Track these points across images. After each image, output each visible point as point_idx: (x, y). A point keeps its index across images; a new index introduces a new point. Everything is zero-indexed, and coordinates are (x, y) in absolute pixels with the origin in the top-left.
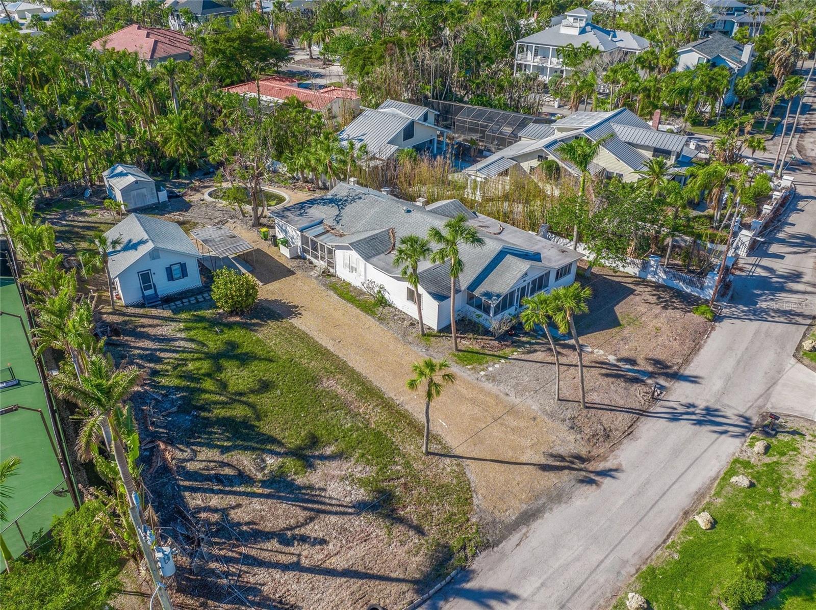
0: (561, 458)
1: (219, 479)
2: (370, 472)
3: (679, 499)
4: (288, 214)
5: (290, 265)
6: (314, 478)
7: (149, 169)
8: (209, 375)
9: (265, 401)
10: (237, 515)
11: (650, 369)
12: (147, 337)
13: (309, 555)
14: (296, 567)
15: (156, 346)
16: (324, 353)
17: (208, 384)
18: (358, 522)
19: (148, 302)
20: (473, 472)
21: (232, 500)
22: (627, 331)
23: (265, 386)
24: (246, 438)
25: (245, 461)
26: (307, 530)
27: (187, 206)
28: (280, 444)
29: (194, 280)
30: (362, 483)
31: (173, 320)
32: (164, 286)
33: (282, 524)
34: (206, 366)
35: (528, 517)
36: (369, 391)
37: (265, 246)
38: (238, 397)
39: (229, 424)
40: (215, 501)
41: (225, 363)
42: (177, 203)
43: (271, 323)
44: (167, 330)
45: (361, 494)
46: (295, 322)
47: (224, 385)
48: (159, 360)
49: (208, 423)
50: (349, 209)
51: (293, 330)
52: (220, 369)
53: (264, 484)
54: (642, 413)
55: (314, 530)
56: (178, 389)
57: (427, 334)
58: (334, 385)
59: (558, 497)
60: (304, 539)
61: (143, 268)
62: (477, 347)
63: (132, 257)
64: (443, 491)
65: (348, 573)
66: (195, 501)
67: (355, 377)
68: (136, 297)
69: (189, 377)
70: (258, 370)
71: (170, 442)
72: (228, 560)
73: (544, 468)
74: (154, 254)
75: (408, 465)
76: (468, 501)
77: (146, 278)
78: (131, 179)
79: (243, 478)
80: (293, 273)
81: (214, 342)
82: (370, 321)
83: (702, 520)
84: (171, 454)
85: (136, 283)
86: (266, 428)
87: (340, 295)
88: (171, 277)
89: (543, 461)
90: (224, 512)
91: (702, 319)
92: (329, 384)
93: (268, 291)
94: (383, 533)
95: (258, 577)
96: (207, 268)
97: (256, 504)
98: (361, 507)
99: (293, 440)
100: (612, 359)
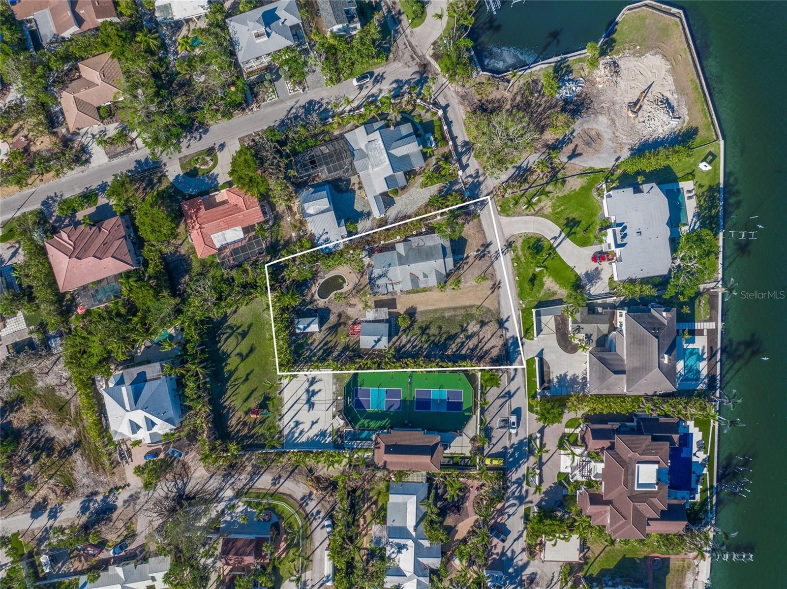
0: (492, 288)
1: (460, 347)
2: (474, 321)
3: (512, 277)
5: (391, 297)
6: (470, 332)
8: (429, 337)
9: (444, 330)
10: (471, 347)
11: (483, 249)
13: (485, 340)
14: (486, 343)
15: (410, 345)
16: (435, 311)
17: (432, 338)
18: (484, 329)
20: (486, 304)
21: (467, 347)
23: (440, 327)
24: (452, 338)
25: (458, 340)
27: (327, 309)
28: (458, 333)
30: (476, 324)
31: (401, 337)
33: (477, 341)
34: (425, 336)
35: (499, 303)
36: (455, 309)
38: (440, 334)
39: (446, 339)
40: (465, 349)
41: (426, 332)
43: (416, 315)
44: (404, 340)
45: (478, 326)
46: (419, 310)
47: (434, 335)
48: (416, 346)
49: (444, 343)
50: (389, 275)
51: (422, 312)
52: (428, 334)
53: (467, 339)
54: (492, 263)
55: (481, 337)
56: (430, 345)
58: (447, 315)
59: (499, 296)
60: (482, 339)
64: (486, 312)
65: (492, 336)
66: (463, 352)
67: (449, 309)
69: (427, 341)
70: (433, 326)
71: (446, 352)
72: (479, 352)
73: (493, 292)
75: (477, 314)
76: (490, 310)
79: (463, 343)
80: (395, 299)
81: (416, 331)
83: (517, 278)
84: (449, 352)
86: (451, 333)
89: (490, 292)
90: (469, 349)
93: (401, 310)
94: (488, 328)
95: (485, 349)
97: (470, 343)
98: (481, 327)
99: (459, 330)
100: (475, 253)
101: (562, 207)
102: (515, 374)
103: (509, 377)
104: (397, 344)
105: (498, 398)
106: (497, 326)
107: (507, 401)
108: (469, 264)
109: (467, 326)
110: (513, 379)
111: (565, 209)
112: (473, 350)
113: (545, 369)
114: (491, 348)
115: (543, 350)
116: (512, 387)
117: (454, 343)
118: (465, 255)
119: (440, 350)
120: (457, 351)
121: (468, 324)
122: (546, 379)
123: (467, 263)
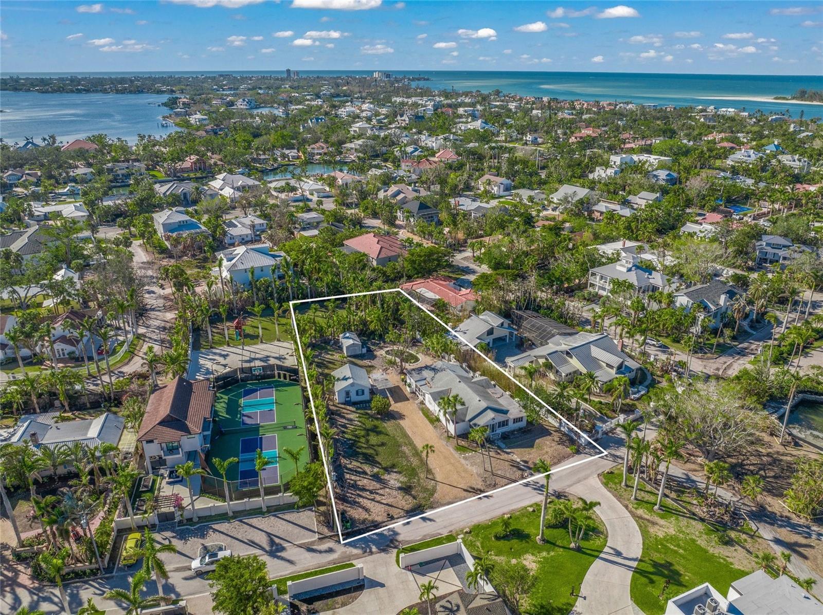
0: (474, 489)
1: (356, 471)
2: (405, 479)
3: (505, 510)
4: (413, 372)
5: (409, 396)
6: (386, 477)
7: (361, 334)
8: (363, 436)
9: (380, 449)
10: (359, 483)
11: (532, 466)
12: (344, 417)
13: (378, 498)
14: (373, 500)
15: (346, 422)
16: (406, 436)
17: (363, 440)
18: (395, 493)
19: (347, 403)
20: (439, 487)
21: (358, 478)
22: (534, 450)
23: (383, 444)
24: (370, 460)
25: (367, 468)
26: (379, 491)
27: (374, 357)
28: (380, 464)
29: (366, 396)
30: (401, 482)
31: (354, 412)
32: (354, 398)
33: (371, 488)
34: (363, 433)
35: (449, 502)
37: (401, 384)
38: (372, 447)
39: (365, 455)
40: (353, 477)
41: (370, 433)
42: (370, 355)
43: (393, 421)
44: (352, 416)
45: (399, 485)
46: (401, 422)
47: (368, 441)
48: (346, 428)
49: (358, 453)
50: (439, 375)
51: (399, 426)
52: (368, 435)
53: (371, 476)
54: (514, 481)
55: (381, 492)
56: (350, 439)
57: (449, 437)
58: (406, 449)
59: (463, 498)
60: (377, 493)
61: (347, 389)
62: (467, 446)
63: (344, 384)
64: (425, 490)
65: (387, 504)
66: (347, 476)
68: (343, 400)
69: (356, 436)
70: (382, 438)
71: (343, 457)
72: (352, 494)
73: (465, 490)
74: (352, 385)
75: (419, 480)
76: (433, 495)
77: (348, 393)
78: (351, 342)
79: (365, 473)
80: (408, 400)
81: (369, 424)
82: (430, 427)
84: (344, 461)
85: (344, 395)
86: (378, 459)
87: (424, 414)
88: (357, 394)
90: (355, 481)
91: (571, 452)
92: (404, 448)
93: (395, 407)
94: (401, 497)
95: (361, 500)
96: (373, 391)
97: (365, 481)
99: (384, 465)
100: (518, 460)
101: (681, 551)
102: (320, 552)
103: (313, 543)
104: (344, 411)
105: (269, 534)
106: (407, 507)
107: (262, 549)
108: (498, 456)
109: (396, 472)
110: (310, 550)
111: (681, 555)
112: (355, 486)
113: (340, 599)
114: (364, 508)
115: (382, 585)
116: (291, 552)
117: (361, 463)
118: (509, 450)
119: (345, 452)
120: (347, 469)
121: (400, 473)
122: (317, 605)
123: (499, 453)
